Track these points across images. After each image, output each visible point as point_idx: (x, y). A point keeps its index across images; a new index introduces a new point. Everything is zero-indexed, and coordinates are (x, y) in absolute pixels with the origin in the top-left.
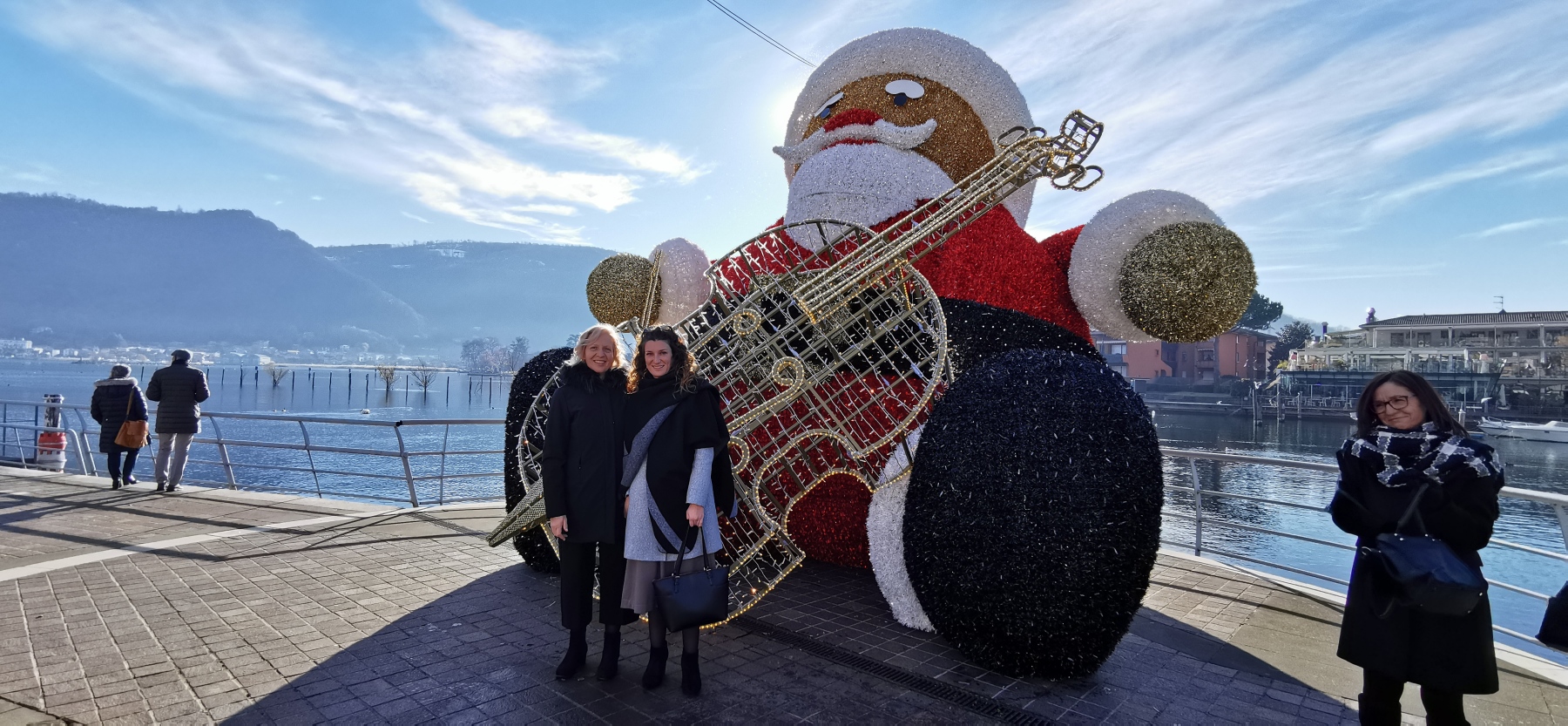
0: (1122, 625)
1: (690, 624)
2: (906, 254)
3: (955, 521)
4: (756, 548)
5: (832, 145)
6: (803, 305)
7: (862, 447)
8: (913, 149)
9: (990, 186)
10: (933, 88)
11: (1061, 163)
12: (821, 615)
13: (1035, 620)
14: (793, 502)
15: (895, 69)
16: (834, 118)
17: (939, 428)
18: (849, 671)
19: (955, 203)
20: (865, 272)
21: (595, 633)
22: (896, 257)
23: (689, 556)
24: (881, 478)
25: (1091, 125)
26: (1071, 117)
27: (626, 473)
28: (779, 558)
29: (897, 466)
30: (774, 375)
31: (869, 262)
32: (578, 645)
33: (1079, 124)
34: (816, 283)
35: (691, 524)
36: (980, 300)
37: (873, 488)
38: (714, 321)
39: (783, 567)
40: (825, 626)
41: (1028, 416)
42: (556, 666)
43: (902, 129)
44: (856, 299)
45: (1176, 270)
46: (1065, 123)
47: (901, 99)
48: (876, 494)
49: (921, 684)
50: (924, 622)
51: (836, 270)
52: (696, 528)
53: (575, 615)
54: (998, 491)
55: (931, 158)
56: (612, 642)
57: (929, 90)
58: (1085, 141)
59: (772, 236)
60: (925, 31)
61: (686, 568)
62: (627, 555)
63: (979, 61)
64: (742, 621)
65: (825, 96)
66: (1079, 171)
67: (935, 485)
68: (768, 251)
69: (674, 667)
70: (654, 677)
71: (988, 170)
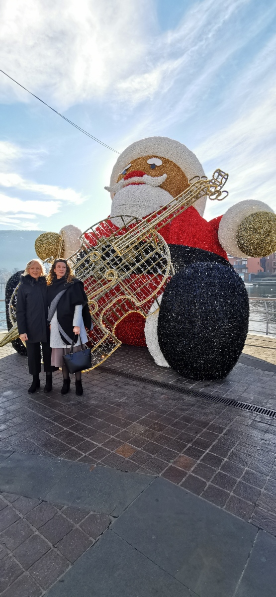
0: (235, 360)
1: (78, 370)
2: (154, 227)
3: (175, 327)
4: (102, 341)
5: (127, 186)
6: (116, 249)
7: (140, 301)
8: (159, 186)
9: (186, 200)
10: (166, 162)
11: (213, 190)
12: (129, 364)
13: (204, 360)
14: (116, 323)
15: (151, 154)
16: (128, 175)
17: (168, 293)
18: (138, 383)
19: (173, 207)
20: (139, 235)
21: (43, 376)
22: (150, 229)
23: (76, 345)
24: (149, 313)
25: (223, 174)
26: (216, 171)
27: (49, 316)
28: (112, 344)
29: (155, 308)
30: (106, 276)
31: (141, 231)
32: (36, 381)
33: (220, 175)
34: (121, 240)
35: (76, 334)
36: (185, 244)
37: (146, 317)
38: (82, 256)
39: (113, 347)
40: (131, 368)
41: (200, 287)
42: (28, 389)
43: (154, 178)
44: (136, 246)
45: (255, 230)
46: (214, 174)
47: (153, 166)
48: (147, 319)
49: (164, 385)
50: (166, 364)
51: (128, 234)
52: (77, 335)
53: (35, 370)
54: (189, 315)
55: (166, 190)
56: (49, 379)
57: (164, 162)
58: (222, 181)
59: (104, 222)
60: (162, 138)
61: (75, 350)
62: (51, 346)
63: (184, 150)
64: (98, 368)
65: (124, 166)
66: (219, 193)
67: (167, 314)
68: (102, 228)
69: (73, 386)
70: (66, 390)
71: (185, 193)
